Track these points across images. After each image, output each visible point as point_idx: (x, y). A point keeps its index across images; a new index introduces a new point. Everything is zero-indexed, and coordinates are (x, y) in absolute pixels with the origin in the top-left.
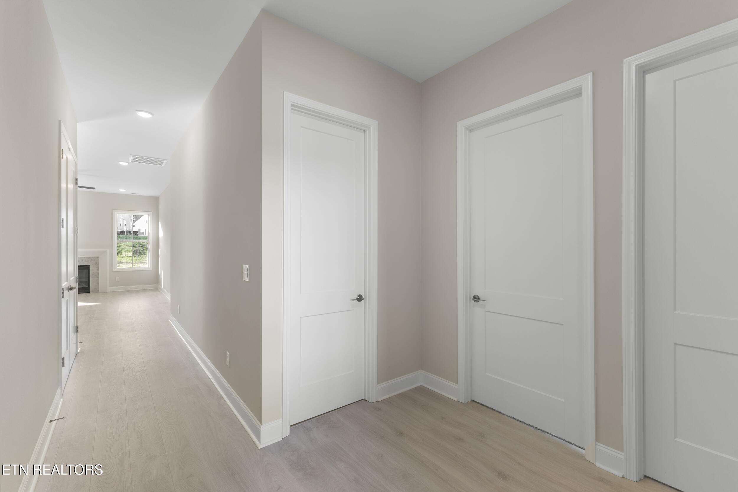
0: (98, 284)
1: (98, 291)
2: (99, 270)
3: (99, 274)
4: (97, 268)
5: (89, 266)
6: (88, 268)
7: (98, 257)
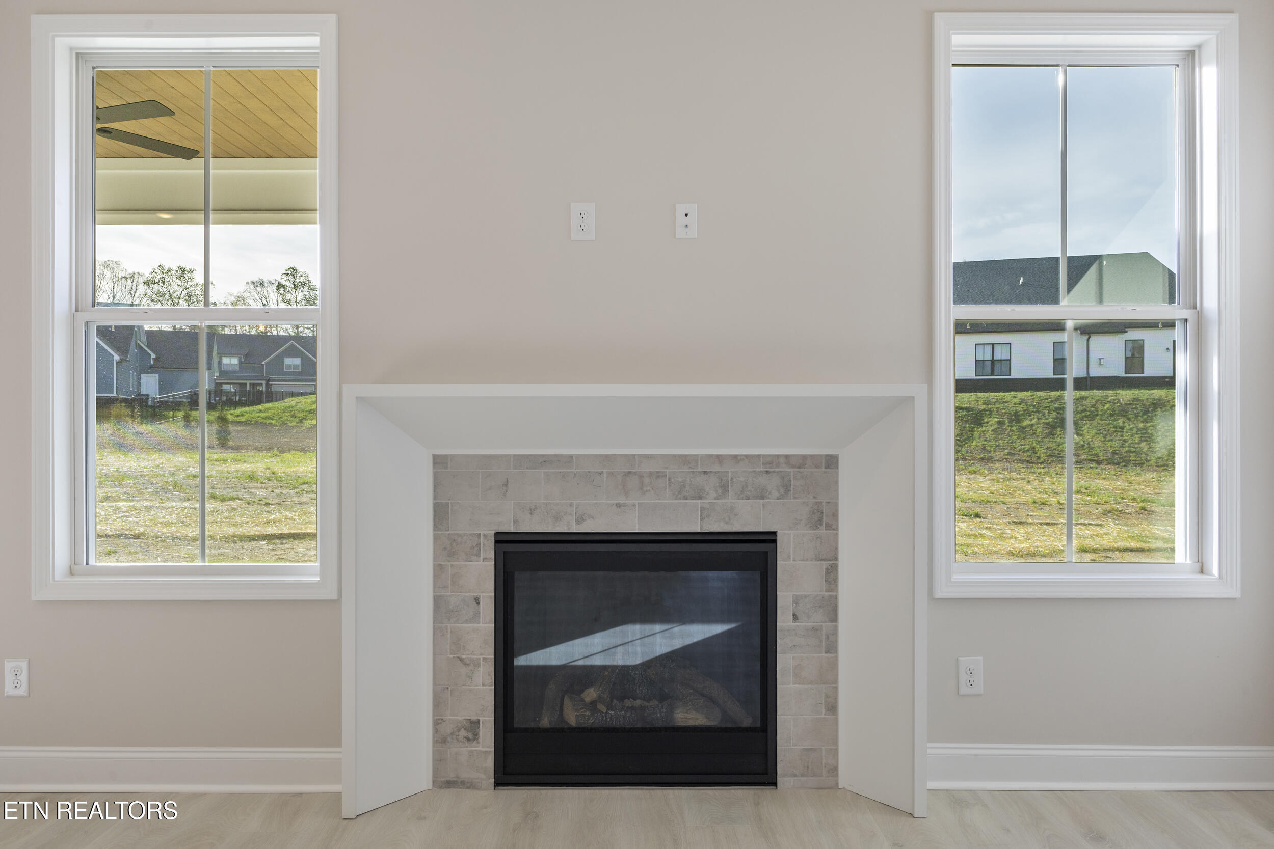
0: (832, 708)
1: (834, 770)
2: (836, 580)
3: (833, 617)
4: (825, 564)
5: (770, 539)
6: (766, 553)
7: (831, 462)
